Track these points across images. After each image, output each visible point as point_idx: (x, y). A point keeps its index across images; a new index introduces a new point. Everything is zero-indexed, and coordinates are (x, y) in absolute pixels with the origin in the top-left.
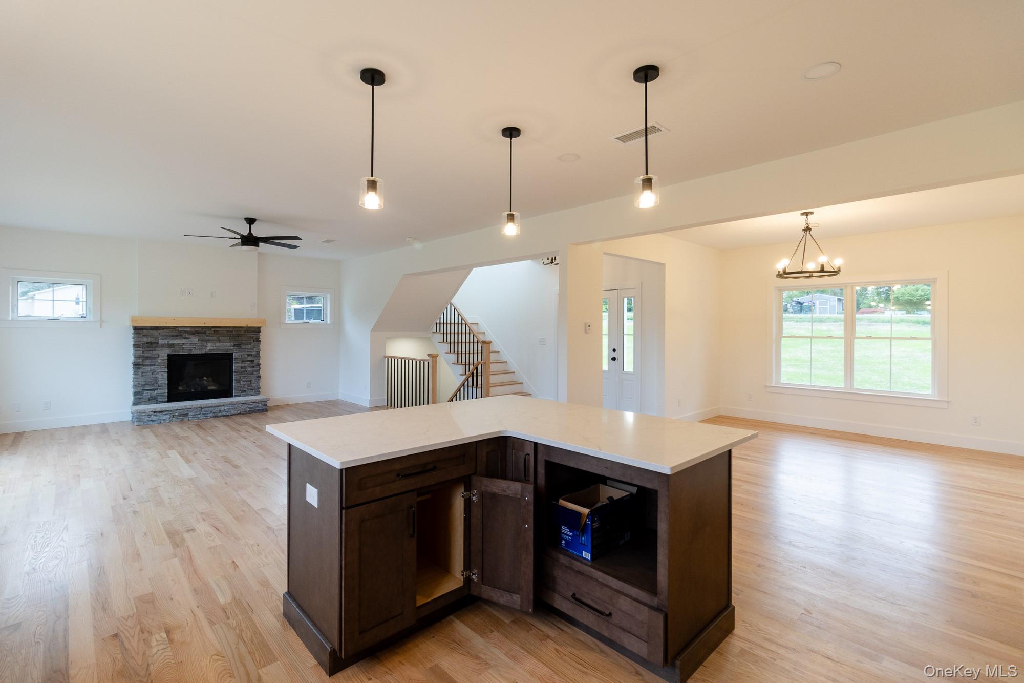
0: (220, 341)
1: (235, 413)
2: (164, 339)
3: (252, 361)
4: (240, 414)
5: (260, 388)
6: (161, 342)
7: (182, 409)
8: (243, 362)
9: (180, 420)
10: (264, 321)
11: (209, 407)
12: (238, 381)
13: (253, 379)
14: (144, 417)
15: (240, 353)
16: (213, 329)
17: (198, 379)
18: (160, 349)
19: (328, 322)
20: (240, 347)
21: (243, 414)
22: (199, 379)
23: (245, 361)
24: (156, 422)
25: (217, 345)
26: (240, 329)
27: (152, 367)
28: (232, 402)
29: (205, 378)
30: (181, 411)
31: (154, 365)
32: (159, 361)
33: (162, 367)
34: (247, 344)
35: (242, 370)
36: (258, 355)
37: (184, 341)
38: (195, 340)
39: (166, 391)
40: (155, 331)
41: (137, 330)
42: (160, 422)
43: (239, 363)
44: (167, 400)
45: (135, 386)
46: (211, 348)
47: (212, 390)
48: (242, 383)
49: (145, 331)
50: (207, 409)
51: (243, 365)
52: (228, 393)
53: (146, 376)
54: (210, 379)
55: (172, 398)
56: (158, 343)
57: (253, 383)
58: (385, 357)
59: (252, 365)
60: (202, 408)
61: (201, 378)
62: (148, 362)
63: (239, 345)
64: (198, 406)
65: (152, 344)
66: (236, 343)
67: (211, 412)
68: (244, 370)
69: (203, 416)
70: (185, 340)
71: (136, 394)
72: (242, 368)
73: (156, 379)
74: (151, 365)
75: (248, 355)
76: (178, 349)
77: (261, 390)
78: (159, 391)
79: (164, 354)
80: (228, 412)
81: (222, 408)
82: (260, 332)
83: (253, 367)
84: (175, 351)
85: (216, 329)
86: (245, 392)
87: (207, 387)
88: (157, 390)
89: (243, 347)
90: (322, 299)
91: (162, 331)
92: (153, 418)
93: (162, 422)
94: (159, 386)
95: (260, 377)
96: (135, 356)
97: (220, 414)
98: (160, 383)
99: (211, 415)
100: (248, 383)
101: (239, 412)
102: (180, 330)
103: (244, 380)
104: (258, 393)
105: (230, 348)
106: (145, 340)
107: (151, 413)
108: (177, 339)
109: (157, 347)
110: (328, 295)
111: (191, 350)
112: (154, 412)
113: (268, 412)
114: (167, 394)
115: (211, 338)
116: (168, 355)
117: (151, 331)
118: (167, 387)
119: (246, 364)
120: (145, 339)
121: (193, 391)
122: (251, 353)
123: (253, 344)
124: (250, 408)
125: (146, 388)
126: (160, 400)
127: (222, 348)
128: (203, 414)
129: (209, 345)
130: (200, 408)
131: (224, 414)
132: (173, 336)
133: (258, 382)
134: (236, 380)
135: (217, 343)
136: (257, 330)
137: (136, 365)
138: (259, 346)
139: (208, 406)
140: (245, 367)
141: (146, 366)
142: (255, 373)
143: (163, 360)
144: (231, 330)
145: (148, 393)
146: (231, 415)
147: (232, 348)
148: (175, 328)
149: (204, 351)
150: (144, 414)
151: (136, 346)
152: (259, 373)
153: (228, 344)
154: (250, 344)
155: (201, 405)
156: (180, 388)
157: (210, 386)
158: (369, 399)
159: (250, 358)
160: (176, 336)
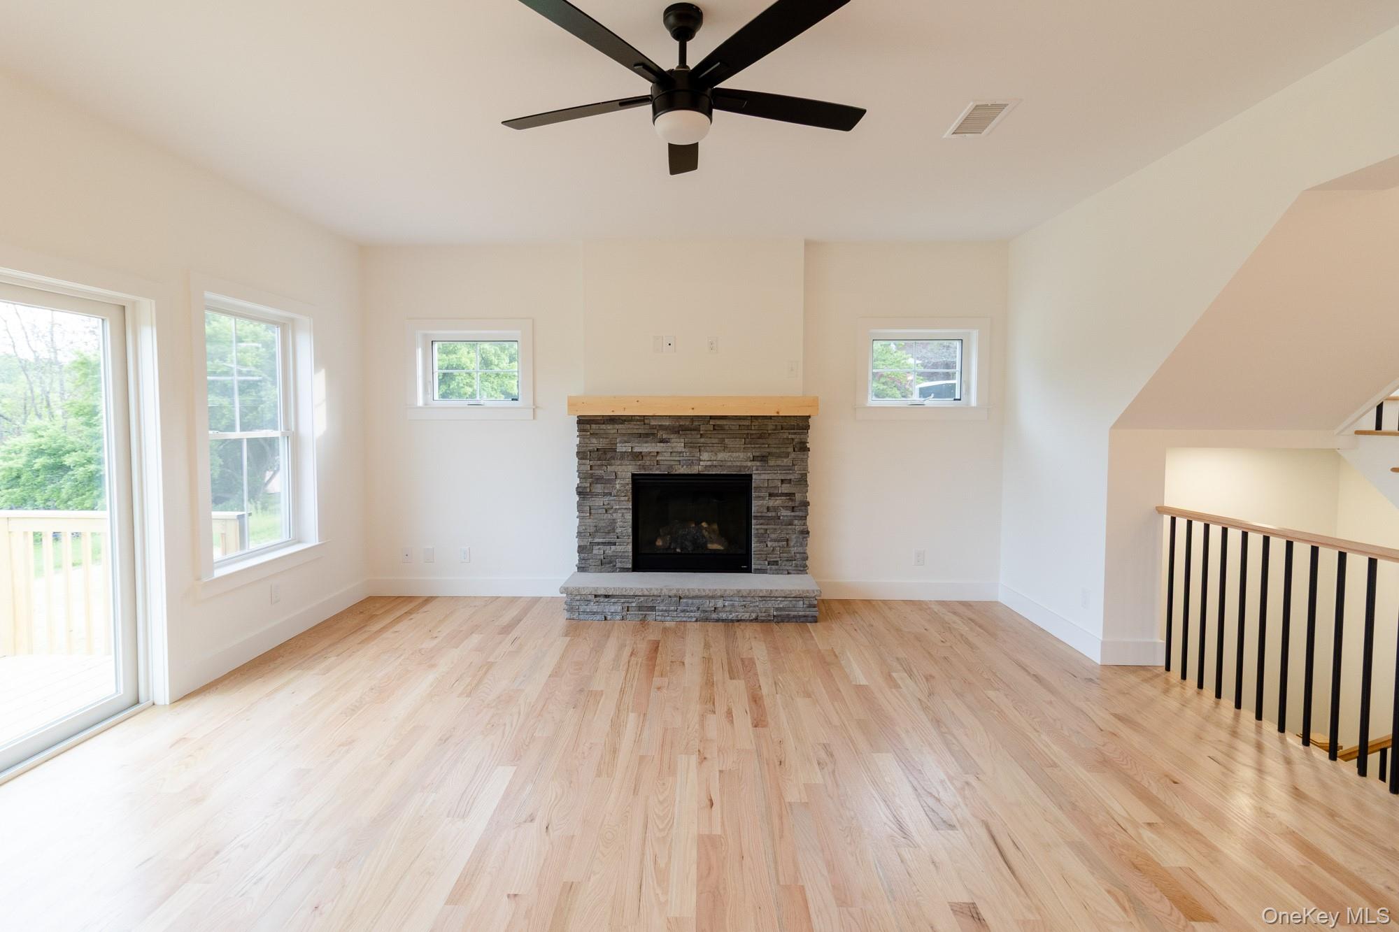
0: (725, 448)
1: (746, 616)
2: (626, 442)
3: (790, 496)
4: (756, 619)
5: (807, 558)
6: (621, 448)
7: (644, 596)
8: (771, 495)
9: (641, 617)
10: (815, 403)
11: (693, 598)
12: (763, 538)
13: (794, 536)
14: (578, 603)
15: (766, 477)
16: (712, 422)
17: (693, 525)
18: (619, 462)
19: (974, 403)
20: (766, 461)
21: (763, 621)
22: (696, 525)
23: (777, 495)
24: (598, 617)
25: (721, 456)
26: (766, 421)
27: (606, 499)
28: (739, 591)
29: (704, 525)
30: (642, 599)
31: (610, 494)
32: (618, 486)
33: (622, 498)
34: (779, 456)
35: (770, 514)
36: (803, 481)
37: (660, 447)
38: (678, 444)
39: (630, 548)
40: (609, 427)
41: (585, 423)
42: (606, 619)
43: (763, 498)
44: (630, 566)
45: (580, 534)
46: (709, 463)
47: (715, 553)
48: (769, 544)
49: (594, 426)
50: (690, 601)
51: (771, 503)
52: (738, 561)
53: (596, 516)
54: (715, 527)
55: (643, 561)
56: (615, 450)
57: (792, 544)
58: (1161, 510)
59: (790, 504)
60: (680, 598)
61: (698, 523)
62: (598, 488)
63: (763, 459)
64: (672, 593)
65: (605, 451)
66: (757, 454)
67: (698, 609)
68: (774, 514)
69: (682, 614)
70: (662, 444)
71: (581, 549)
72: (768, 509)
73: (614, 521)
74: (605, 494)
75: (783, 481)
76: (648, 463)
77: (808, 563)
78: (619, 548)
79: (626, 471)
80: (731, 612)
81: (720, 603)
82: (807, 427)
83: (793, 509)
84: (644, 467)
85: (719, 422)
86: (774, 566)
87: (706, 543)
88: (614, 544)
89: (772, 463)
90: (958, 344)
91: (620, 426)
92: (593, 607)
93: (609, 617)
94: (618, 538)
95: (808, 533)
96: (582, 476)
97: (714, 616)
98: (618, 530)
99: (697, 614)
100: (781, 544)
101: (754, 616)
102: (653, 423)
103: (773, 536)
104: (802, 569)
105: (745, 464)
106: (595, 443)
107: (590, 597)
108: (646, 442)
109: (613, 458)
110: (975, 334)
111: (671, 466)
112: (596, 596)
113: (818, 624)
114: (631, 554)
115: (708, 441)
116: (633, 475)
117: (603, 426)
118: (630, 540)
119: (778, 502)
120: (594, 441)
121: (678, 550)
122: (789, 477)
123: (793, 455)
124: (777, 609)
125: (597, 540)
126: (619, 565)
127: (729, 464)
128: (683, 611)
129: (705, 456)
130: (675, 596)
131: (724, 616)
132: (640, 435)
133: (803, 544)
134: (757, 536)
135: (720, 451)
136: (800, 425)
137: (581, 492)
138: (805, 461)
139: (692, 594)
140: (776, 509)
141: (597, 494)
142: (796, 522)
143: (624, 485)
144: (747, 423)
145: (599, 549)
146: (738, 621)
147: (749, 464)
148: (643, 419)
149: (695, 470)
150: (578, 598)
151: (581, 455)
152: (805, 524)
153: (742, 455)
154: (787, 455)
155: (678, 590)
156: (659, 543)
157: (712, 542)
158: (1101, 638)
159: (785, 488)
160: (647, 435)
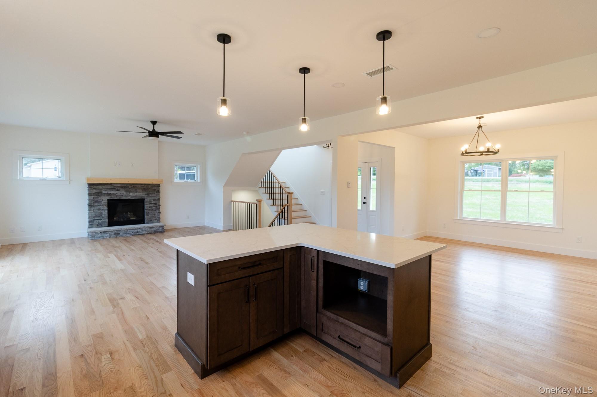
0: (137, 192)
1: (146, 233)
2: (106, 191)
3: (155, 203)
4: (149, 233)
5: (160, 219)
6: (104, 192)
7: (116, 231)
8: (150, 204)
9: (115, 236)
10: (162, 181)
11: (131, 230)
12: (148, 215)
13: (157, 214)
14: (95, 235)
15: (149, 199)
16: (133, 185)
17: (125, 214)
18: (103, 196)
19: (199, 181)
20: (149, 195)
21: (151, 234)
22: (126, 213)
23: (152, 203)
24: (102, 238)
25: (135, 194)
26: (149, 185)
27: (99, 207)
28: (144, 227)
29: (129, 213)
30: (116, 232)
31: (100, 205)
32: (103, 203)
33: (105, 206)
34: (152, 194)
35: (150, 208)
36: (159, 200)
37: (117, 192)
38: (123, 191)
39: (107, 220)
40: (100, 186)
41: (90, 185)
42: (104, 238)
43: (148, 204)
44: (107, 225)
45: (89, 217)
46: (132, 196)
47: (133, 220)
48: (150, 216)
49: (94, 186)
50: (130, 231)
51: (150, 206)
52: (142, 222)
53: (95, 212)
54: (132, 214)
55: (110, 225)
56: (102, 193)
57: (156, 216)
58: (232, 201)
59: (155, 206)
60: (127, 230)
61: (127, 213)
62: (96, 204)
63: (148, 194)
64: (125, 229)
65: (98, 193)
66: (146, 193)
67: (133, 232)
68: (151, 208)
69: (128, 234)
70: (117, 191)
71: (90, 222)
72: (149, 207)
73: (101, 213)
74: (98, 205)
75: (153, 200)
76: (113, 196)
77: (160, 220)
78: (103, 220)
79: (105, 199)
80: (142, 232)
81: (139, 230)
82: (160, 186)
83: (156, 207)
84: (112, 197)
85: (135, 185)
86: (151, 221)
87: (130, 218)
88: (102, 219)
89: (150, 195)
90: (195, 168)
91: (104, 186)
92: (100, 235)
93: (105, 238)
94: (103, 218)
95: (160, 212)
96: (89, 200)
97: (137, 234)
98: (103, 215)
99: (132, 234)
100: (153, 216)
101: (148, 232)
102: (114, 185)
103: (151, 214)
104: (159, 222)
105: (143, 196)
106: (95, 191)
107: (98, 233)
108: (113, 191)
109: (101, 195)
110: (199, 165)
111: (121, 197)
112: (101, 232)
113: (165, 233)
114: (107, 222)
115: (131, 190)
116: (108, 200)
117: (98, 186)
118: (107, 218)
119: (152, 205)
120: (94, 190)
121: (122, 220)
122: (155, 199)
123: (156, 193)
124: (154, 230)
125: (95, 219)
126: (103, 225)
127: (138, 196)
128: (128, 233)
129: (131, 194)
130: (126, 230)
131: (140, 233)
132: (110, 189)
133: (159, 215)
134: (146, 214)
135: (135, 193)
136: (158, 186)
137: (90, 206)
138: (159, 195)
139: (131, 229)
140: (151, 207)
141: (96, 206)
142: (157, 210)
143: (105, 203)
144: (143, 185)
145: (96, 221)
146: (144, 234)
147: (144, 196)
148: (111, 184)
149: (128, 198)
150: (95, 233)
151: (90, 194)
152: (159, 210)
153: (142, 194)
154: (154, 193)
155: (127, 228)
156: (115, 219)
157: (132, 218)
158: (222, 225)
159: (154, 202)
160: (113, 189)
